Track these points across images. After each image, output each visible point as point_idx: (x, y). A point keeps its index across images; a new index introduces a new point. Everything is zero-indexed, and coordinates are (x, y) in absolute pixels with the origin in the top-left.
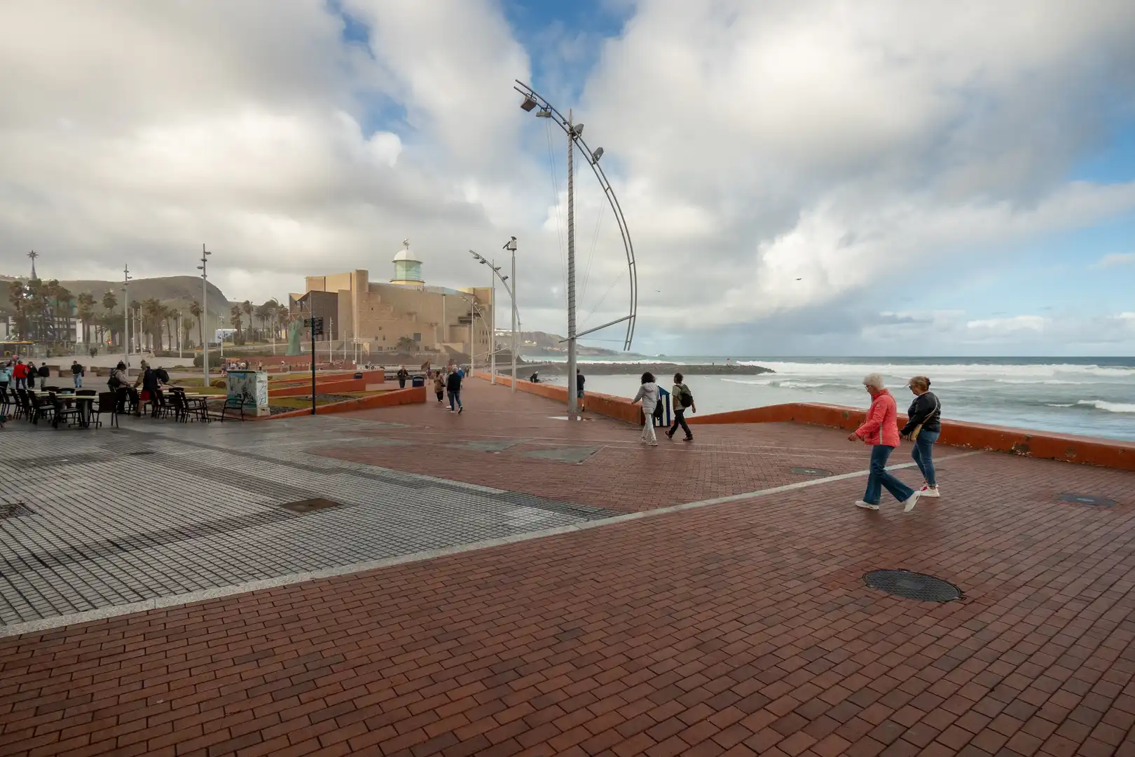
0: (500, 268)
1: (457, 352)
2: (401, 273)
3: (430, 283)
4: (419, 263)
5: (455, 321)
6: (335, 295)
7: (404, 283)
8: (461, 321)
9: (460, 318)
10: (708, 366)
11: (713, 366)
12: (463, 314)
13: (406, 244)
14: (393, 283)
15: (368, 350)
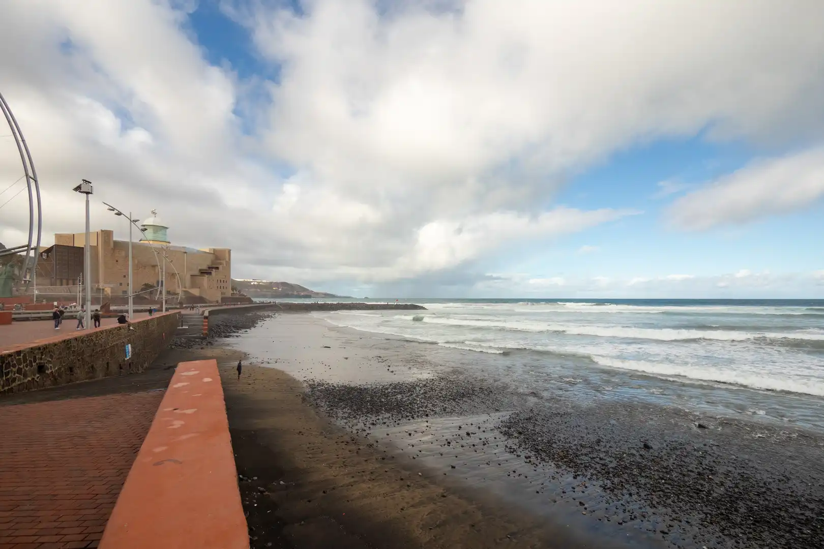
0: (138, 220)
1: (195, 295)
2: (149, 234)
3: (174, 244)
4: (167, 228)
5: (197, 273)
6: (81, 250)
7: (151, 242)
8: (202, 273)
9: (200, 270)
10: (384, 305)
11: (387, 305)
12: (205, 267)
13: (154, 213)
14: (142, 242)
15: (110, 294)
